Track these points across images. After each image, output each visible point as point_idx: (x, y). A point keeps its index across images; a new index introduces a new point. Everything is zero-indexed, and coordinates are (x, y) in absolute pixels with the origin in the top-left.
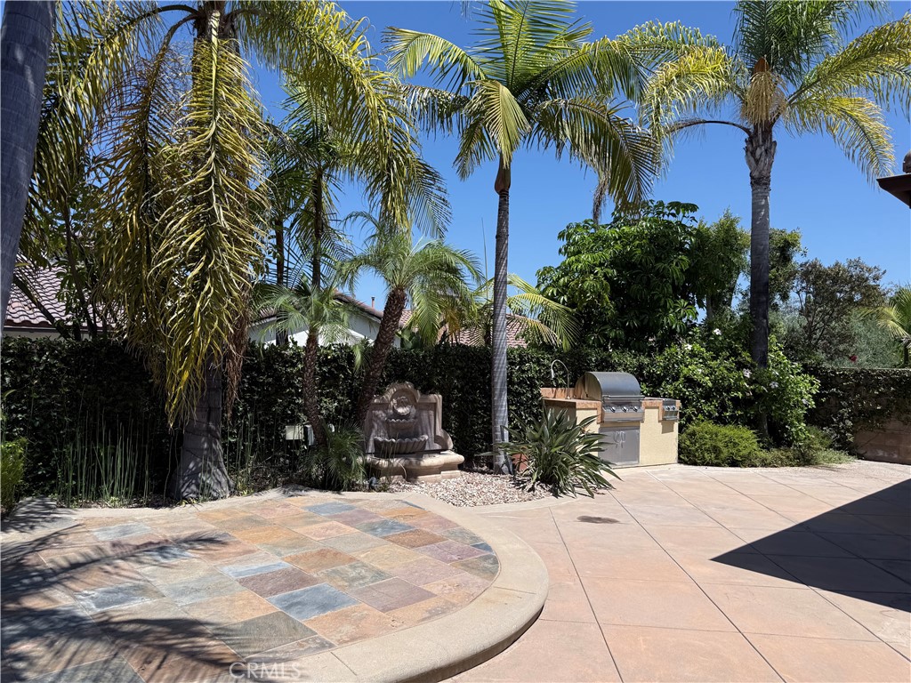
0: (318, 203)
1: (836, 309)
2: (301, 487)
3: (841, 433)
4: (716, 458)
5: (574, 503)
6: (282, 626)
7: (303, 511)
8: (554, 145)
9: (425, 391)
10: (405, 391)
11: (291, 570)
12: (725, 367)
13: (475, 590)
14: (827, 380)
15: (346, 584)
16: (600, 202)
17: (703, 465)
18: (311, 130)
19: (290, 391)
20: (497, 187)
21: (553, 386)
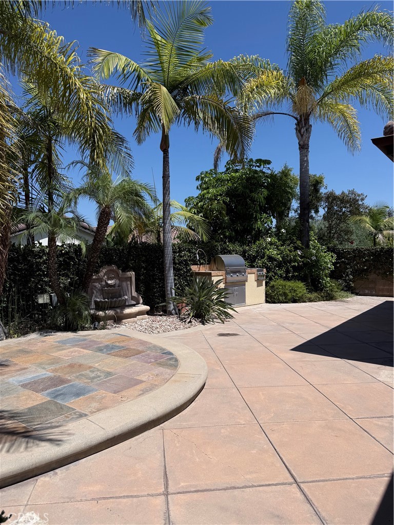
0: (49, 157)
1: (343, 217)
2: (50, 330)
3: (347, 282)
4: (285, 298)
5: (213, 328)
6: (53, 408)
7: (55, 344)
8: (194, 123)
9: (124, 270)
10: (112, 271)
11: (53, 376)
12: (288, 249)
13: (167, 376)
14: (340, 255)
15: (89, 381)
16: (217, 160)
17: (279, 303)
18: (43, 111)
19: (39, 273)
20: (161, 147)
21: (197, 264)
